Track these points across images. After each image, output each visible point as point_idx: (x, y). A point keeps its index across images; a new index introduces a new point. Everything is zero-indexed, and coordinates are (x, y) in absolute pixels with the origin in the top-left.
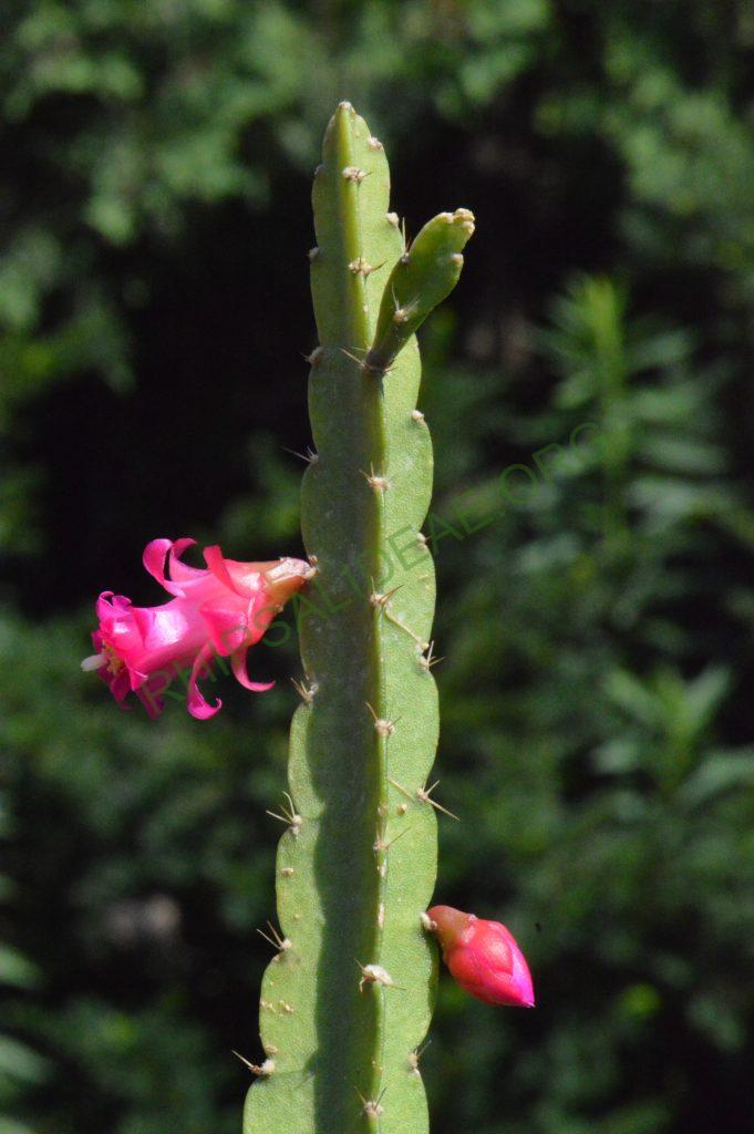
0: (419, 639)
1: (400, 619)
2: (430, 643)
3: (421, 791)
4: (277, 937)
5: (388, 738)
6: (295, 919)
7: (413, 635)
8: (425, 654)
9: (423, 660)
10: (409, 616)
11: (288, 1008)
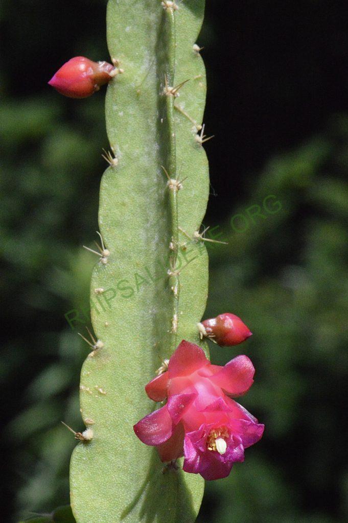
0: (195, 122)
1: (182, 107)
2: (202, 125)
3: (197, 234)
4: (93, 339)
5: (177, 192)
6: (106, 326)
7: (191, 119)
8: (199, 133)
9: (197, 136)
10: (188, 105)
11: (101, 390)
